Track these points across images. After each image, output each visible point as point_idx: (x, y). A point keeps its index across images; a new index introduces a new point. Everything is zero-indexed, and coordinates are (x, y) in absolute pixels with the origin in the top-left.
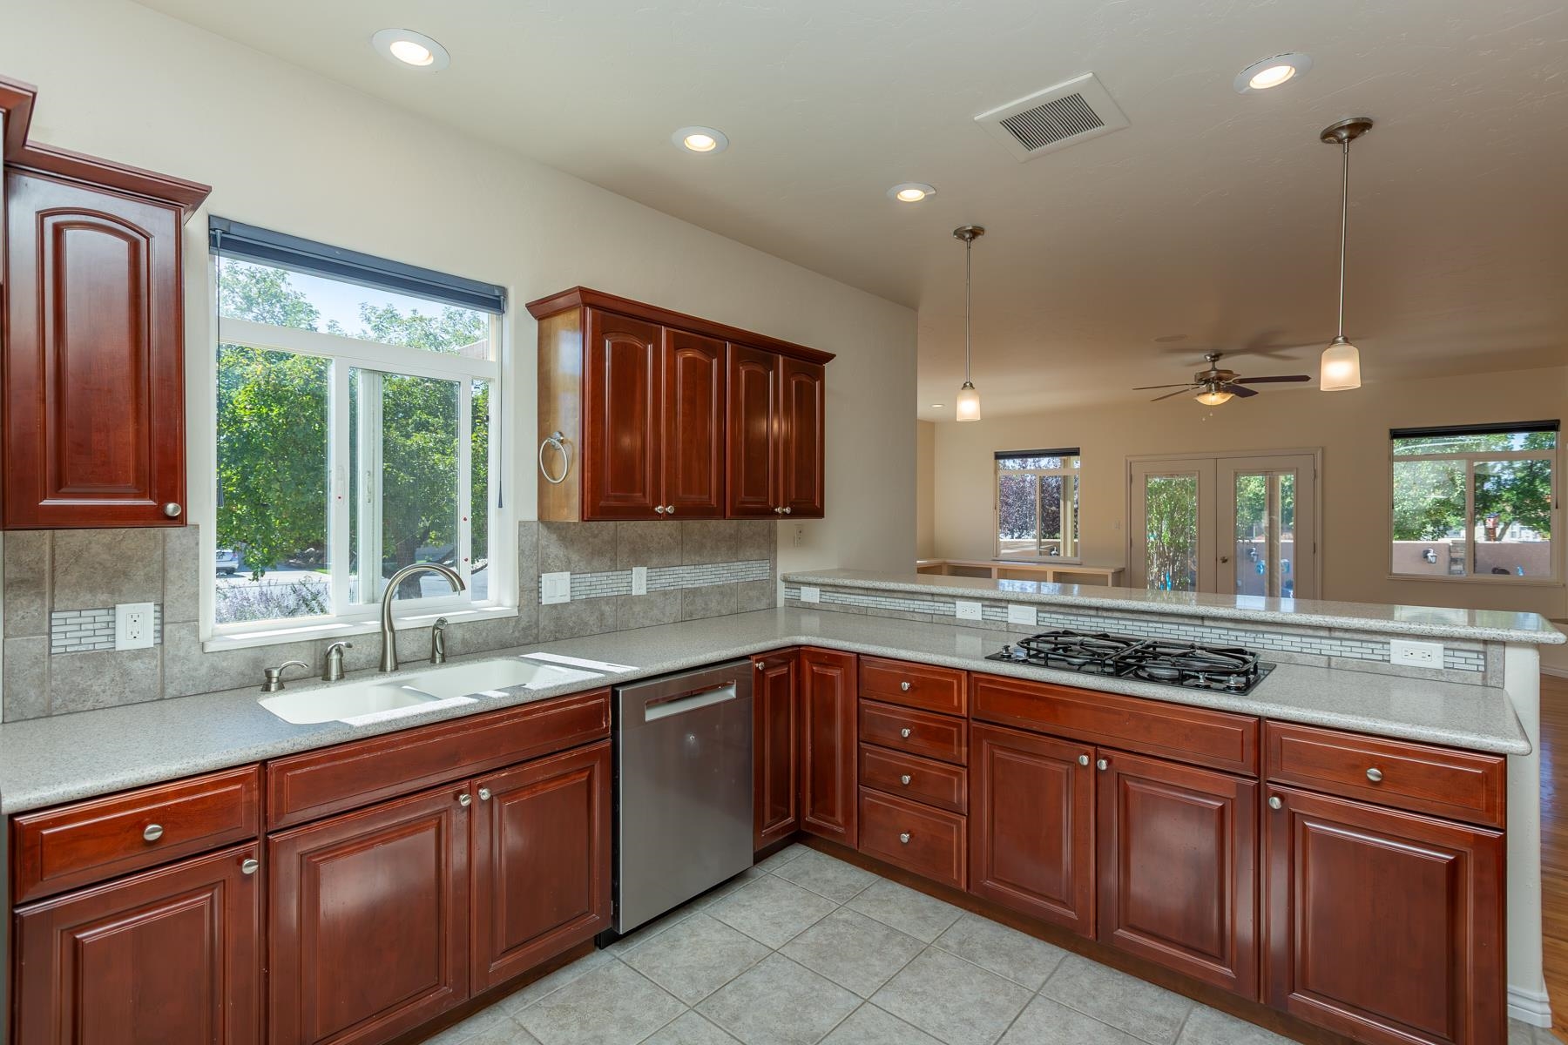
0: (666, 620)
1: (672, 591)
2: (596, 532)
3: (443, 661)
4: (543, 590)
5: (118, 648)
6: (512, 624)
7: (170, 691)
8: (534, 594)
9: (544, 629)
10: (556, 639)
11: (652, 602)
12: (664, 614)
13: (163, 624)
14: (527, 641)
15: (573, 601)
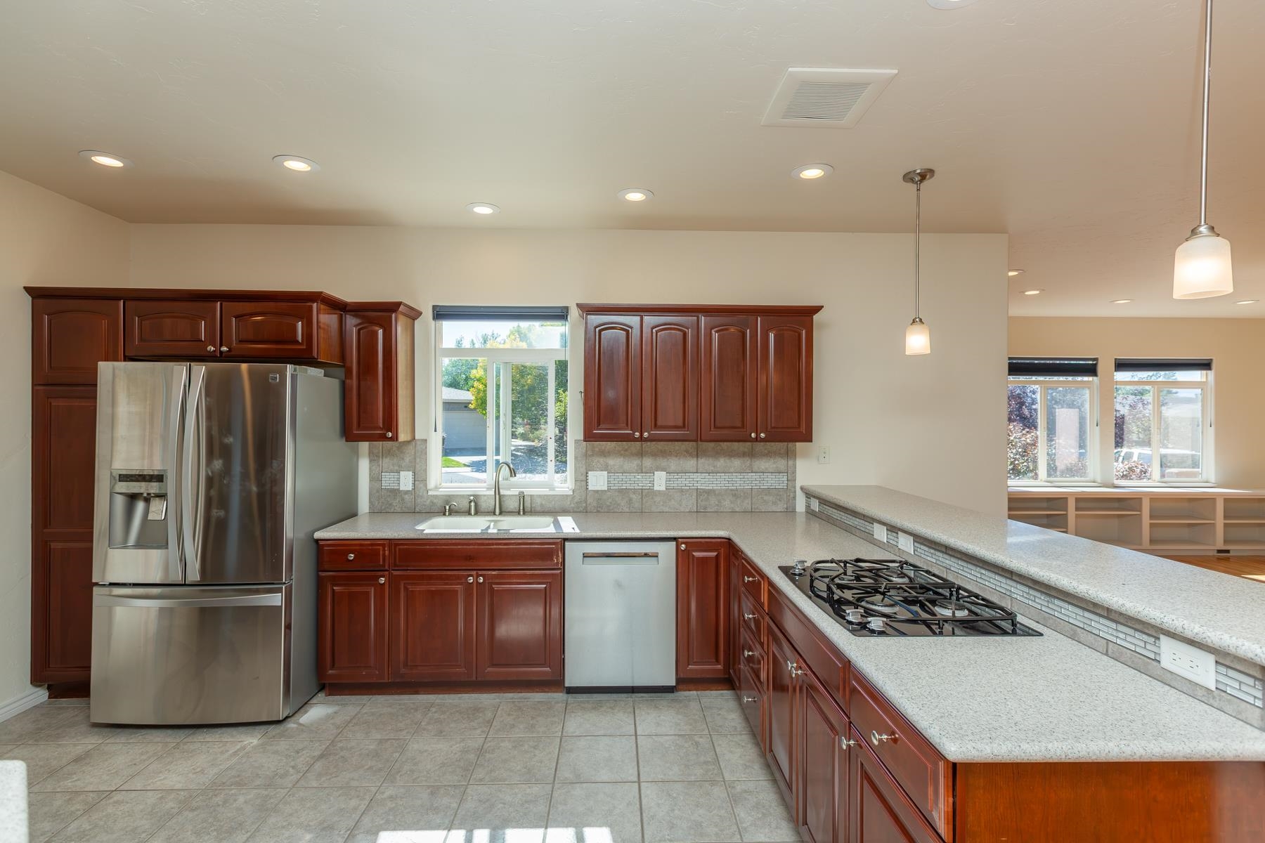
0: (682, 510)
1: (687, 490)
2: (626, 447)
3: (524, 514)
4: (589, 481)
5: (401, 489)
6: (569, 499)
7: (417, 510)
8: (584, 483)
9: (590, 504)
10: (598, 512)
11: (671, 496)
12: (680, 505)
13: (415, 481)
14: (578, 510)
15: (609, 489)
